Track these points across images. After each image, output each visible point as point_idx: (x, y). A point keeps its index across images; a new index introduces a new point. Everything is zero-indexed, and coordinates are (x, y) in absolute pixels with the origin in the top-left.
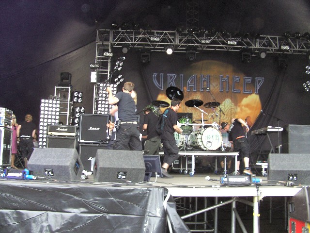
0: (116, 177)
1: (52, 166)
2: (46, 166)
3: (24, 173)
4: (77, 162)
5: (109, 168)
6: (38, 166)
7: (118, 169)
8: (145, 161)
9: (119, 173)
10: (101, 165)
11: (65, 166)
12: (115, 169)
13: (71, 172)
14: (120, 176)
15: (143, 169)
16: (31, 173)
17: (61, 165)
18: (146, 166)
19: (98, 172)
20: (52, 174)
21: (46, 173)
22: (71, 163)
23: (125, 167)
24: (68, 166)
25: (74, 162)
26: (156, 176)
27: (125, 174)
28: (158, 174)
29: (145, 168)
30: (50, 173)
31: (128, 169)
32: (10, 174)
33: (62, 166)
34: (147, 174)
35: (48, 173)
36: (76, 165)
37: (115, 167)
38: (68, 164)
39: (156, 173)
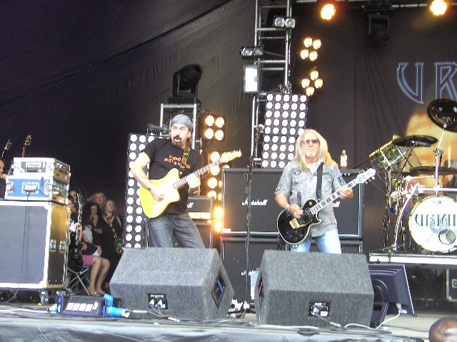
0: (307, 313)
1: (164, 287)
2: (151, 287)
3: (103, 304)
4: (220, 279)
5: (289, 293)
6: (134, 288)
7: (311, 294)
8: (373, 277)
9: (312, 303)
10: (272, 285)
11: (193, 288)
12: (304, 293)
13: (207, 300)
14: (316, 310)
15: (368, 296)
16: (117, 303)
17: (183, 284)
18: (375, 290)
19: (266, 301)
20: (164, 306)
21: (152, 302)
22: (207, 281)
23: (326, 291)
24: (199, 288)
25: (213, 278)
26: (400, 312)
27: (327, 305)
28: (404, 307)
29: (372, 293)
30: (160, 302)
31: (334, 295)
32: (71, 306)
33: (186, 288)
34: (377, 308)
35: (156, 303)
36: (217, 285)
37: (304, 290)
38: (200, 282)
39: (399, 306)
